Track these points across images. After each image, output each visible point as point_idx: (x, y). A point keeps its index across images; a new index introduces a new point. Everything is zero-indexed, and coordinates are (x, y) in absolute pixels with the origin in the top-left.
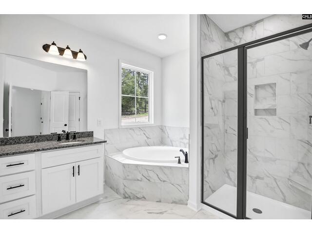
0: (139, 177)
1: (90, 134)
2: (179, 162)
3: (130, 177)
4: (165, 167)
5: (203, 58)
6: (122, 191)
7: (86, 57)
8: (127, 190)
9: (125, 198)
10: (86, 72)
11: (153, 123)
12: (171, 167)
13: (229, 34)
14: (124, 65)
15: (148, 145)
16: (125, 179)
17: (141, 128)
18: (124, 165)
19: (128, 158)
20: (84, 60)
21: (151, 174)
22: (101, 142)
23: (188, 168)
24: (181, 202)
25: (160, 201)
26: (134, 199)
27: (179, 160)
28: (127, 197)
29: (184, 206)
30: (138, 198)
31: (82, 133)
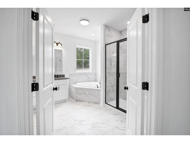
0: (82, 92)
1: (63, 76)
2: (98, 87)
3: (78, 93)
4: (92, 89)
5: (106, 45)
6: (75, 98)
7: (61, 45)
8: (77, 97)
9: (76, 101)
10: (62, 50)
11: (91, 71)
12: (93, 89)
13: (122, 32)
14: (77, 46)
15: (89, 82)
16: (76, 93)
17: (85, 74)
18: (76, 88)
19: (78, 86)
20: (61, 46)
21: (86, 92)
22: (67, 79)
23: (100, 90)
24: (98, 103)
25: (89, 102)
26: (79, 101)
27: (98, 86)
28: (77, 101)
29: (99, 105)
30: (81, 101)
31: (60, 75)
